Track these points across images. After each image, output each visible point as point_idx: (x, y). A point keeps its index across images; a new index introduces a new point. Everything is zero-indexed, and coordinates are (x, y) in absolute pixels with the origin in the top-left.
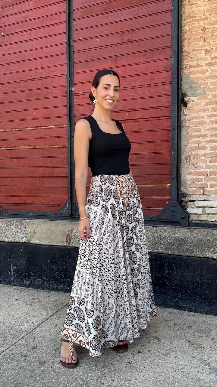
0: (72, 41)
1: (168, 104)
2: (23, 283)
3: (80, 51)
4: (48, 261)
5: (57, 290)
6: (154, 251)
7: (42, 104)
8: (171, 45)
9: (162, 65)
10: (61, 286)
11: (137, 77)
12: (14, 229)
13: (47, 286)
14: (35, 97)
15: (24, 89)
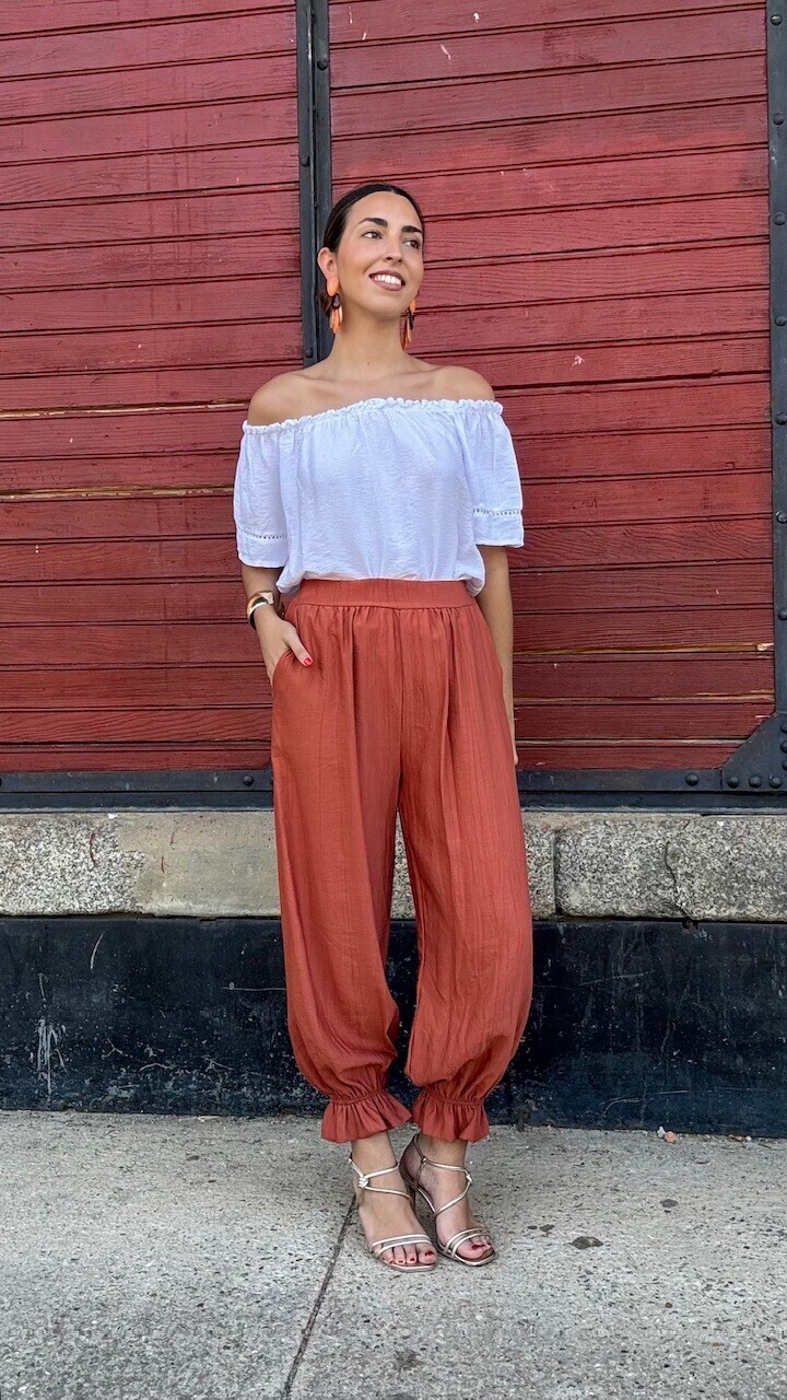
0: (322, 45)
1: (758, 324)
2: (104, 1093)
3: (361, 91)
4: (232, 986)
5: (277, 1110)
6: (727, 913)
7: (179, 306)
8: (764, 91)
9: (726, 169)
10: (297, 1092)
11: (620, 210)
12: (55, 853)
13: (228, 1096)
14: (143, 274)
15: (86, 238)
